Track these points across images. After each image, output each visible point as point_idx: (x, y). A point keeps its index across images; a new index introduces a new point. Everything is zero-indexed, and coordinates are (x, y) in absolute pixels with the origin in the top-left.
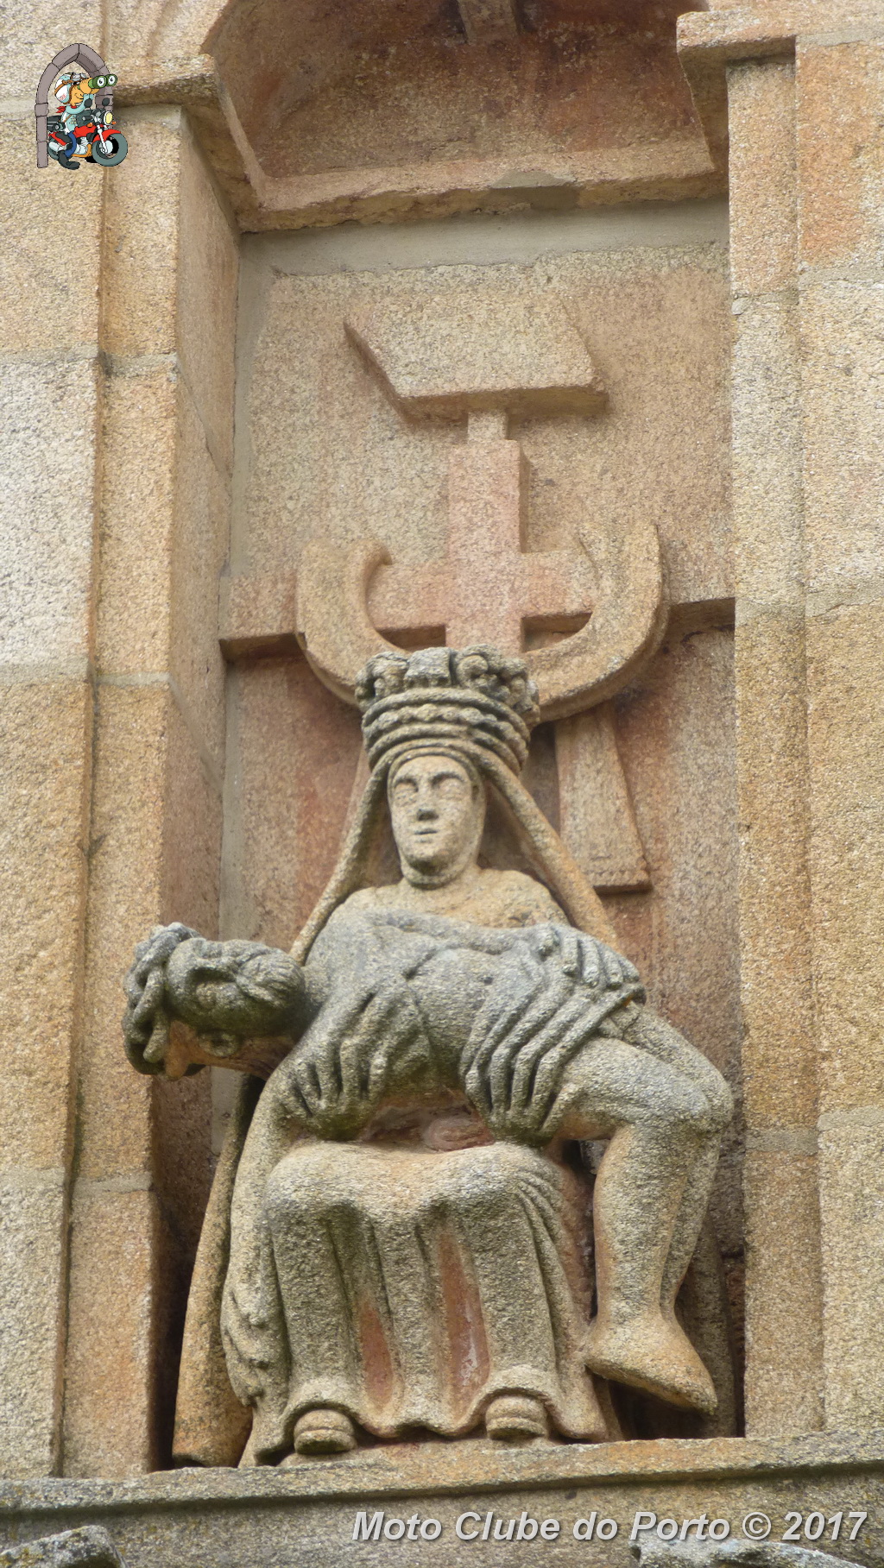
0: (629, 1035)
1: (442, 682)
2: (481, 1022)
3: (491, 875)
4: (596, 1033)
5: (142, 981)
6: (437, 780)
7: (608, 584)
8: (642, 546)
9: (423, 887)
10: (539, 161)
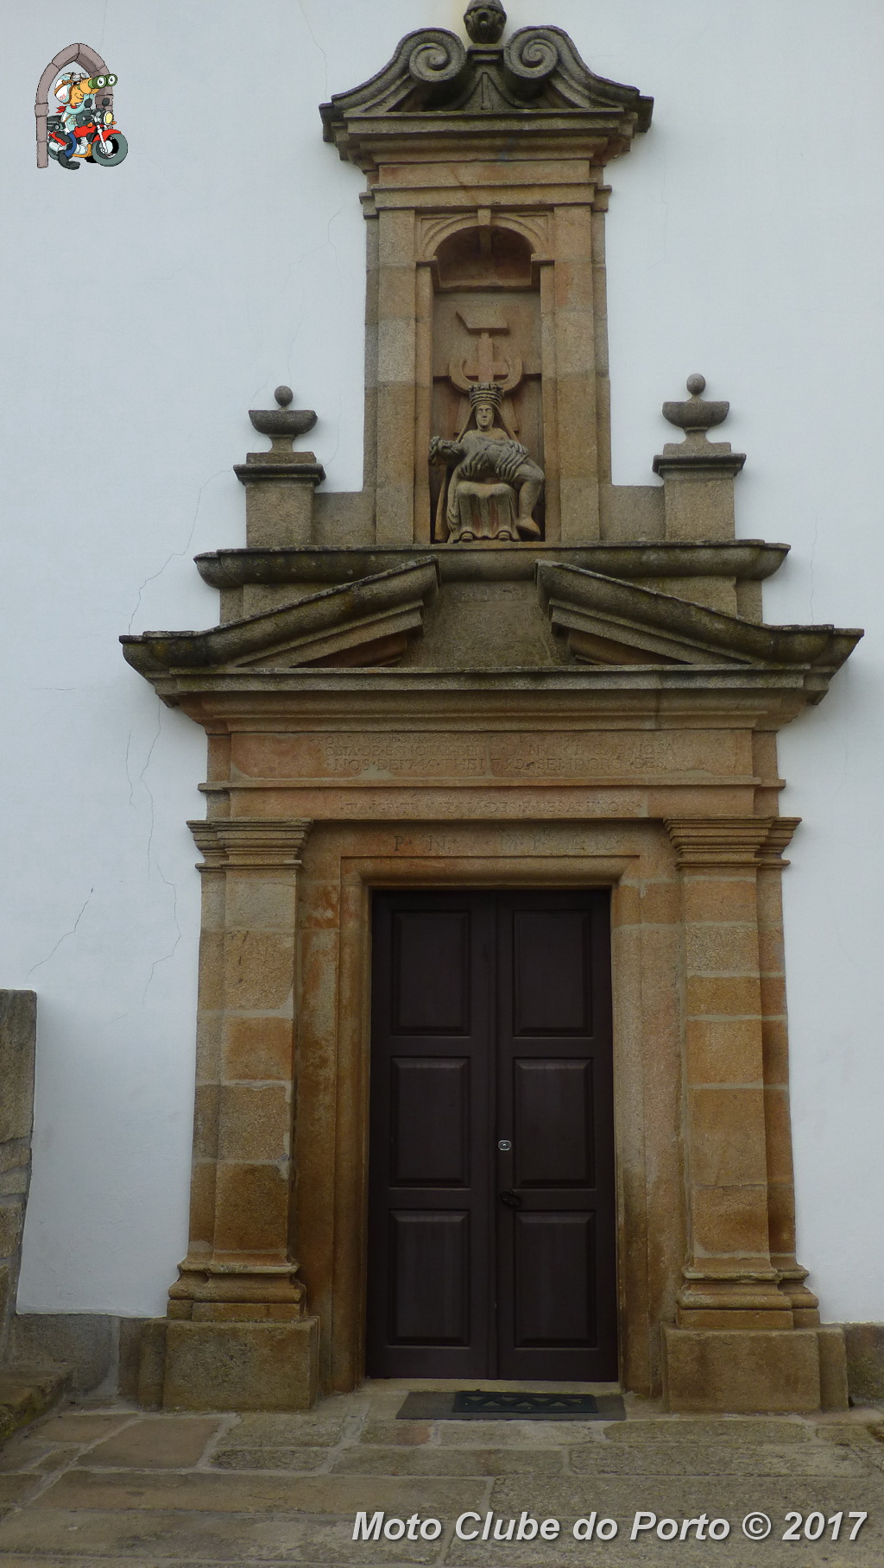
0: (527, 463)
1: (488, 390)
2: (500, 459)
3: (495, 429)
4: (522, 463)
5: (433, 448)
6: (487, 410)
7: (511, 369)
8: (518, 362)
9: (483, 431)
10: (496, 281)
